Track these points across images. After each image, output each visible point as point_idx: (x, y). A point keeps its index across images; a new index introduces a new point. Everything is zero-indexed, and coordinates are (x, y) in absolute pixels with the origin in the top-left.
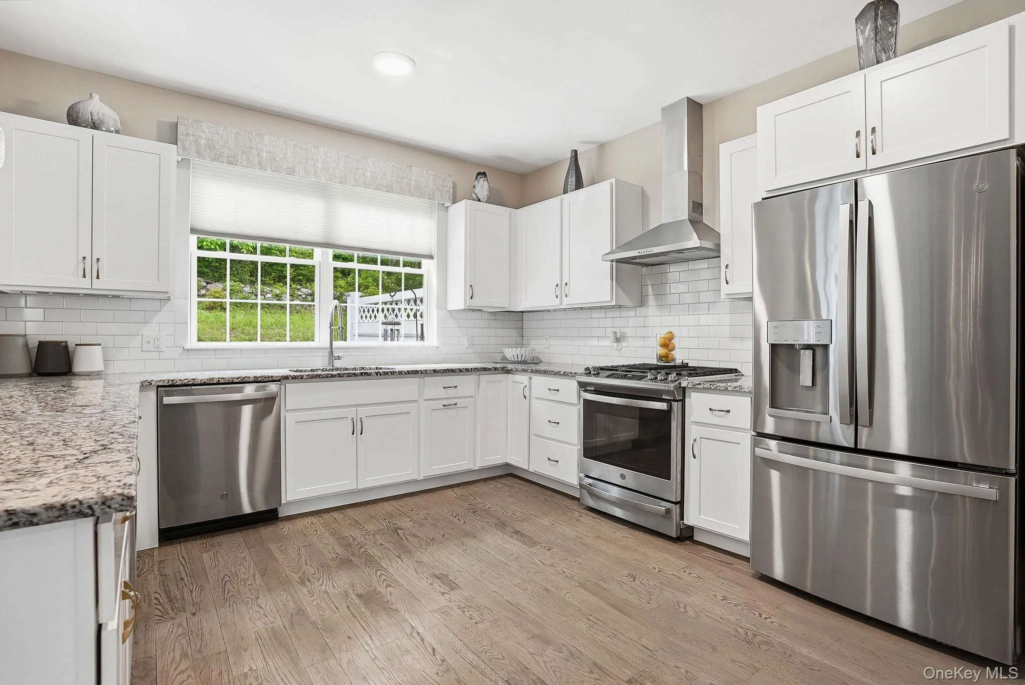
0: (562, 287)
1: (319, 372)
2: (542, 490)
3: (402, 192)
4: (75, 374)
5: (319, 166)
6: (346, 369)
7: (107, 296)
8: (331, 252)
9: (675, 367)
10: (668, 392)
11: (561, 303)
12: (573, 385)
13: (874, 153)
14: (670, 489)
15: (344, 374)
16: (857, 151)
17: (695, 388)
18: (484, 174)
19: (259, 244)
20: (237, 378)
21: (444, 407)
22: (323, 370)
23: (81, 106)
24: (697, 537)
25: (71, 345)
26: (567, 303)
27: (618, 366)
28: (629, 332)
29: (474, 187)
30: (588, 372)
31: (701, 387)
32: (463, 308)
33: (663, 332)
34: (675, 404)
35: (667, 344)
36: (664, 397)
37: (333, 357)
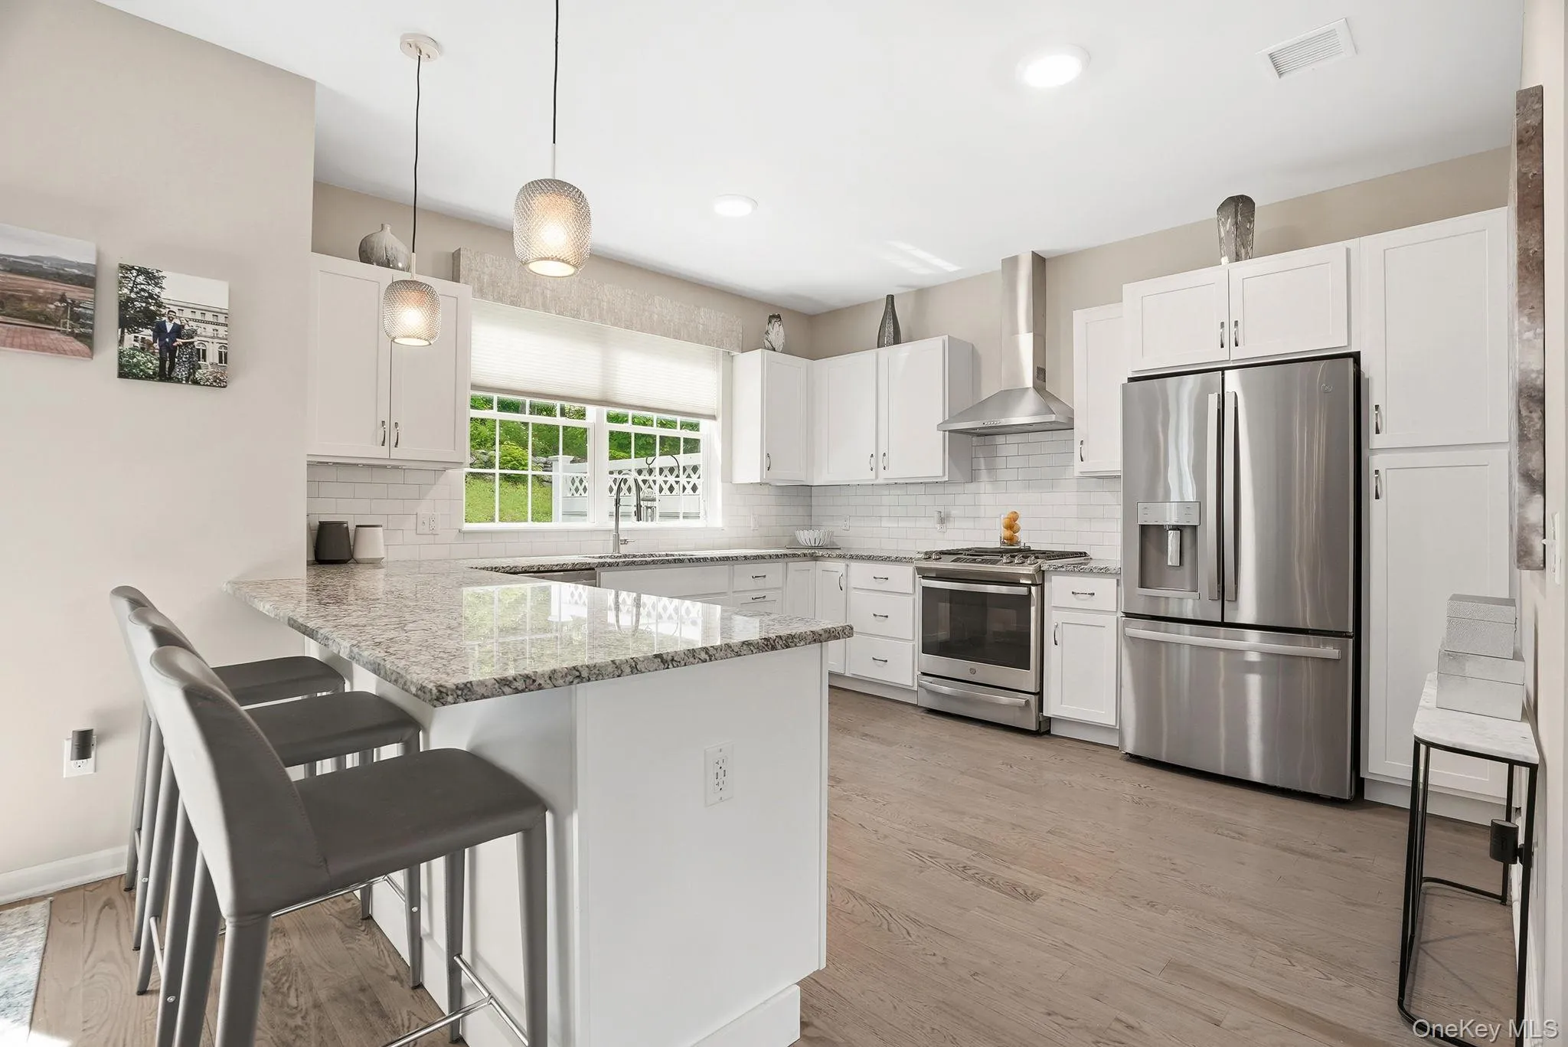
0: (878, 458)
1: (609, 560)
2: (864, 697)
3: (689, 339)
4: (357, 562)
5: (605, 308)
6: (635, 556)
7: (385, 467)
8: (605, 410)
9: (1020, 550)
10: (1027, 576)
11: (877, 477)
12: (908, 570)
13: (1237, 345)
14: (1026, 679)
15: (658, 561)
16: (1222, 341)
17: (1056, 570)
18: (779, 317)
19: (528, 401)
20: (557, 565)
21: (753, 601)
22: (611, 557)
23: (374, 239)
24: (1056, 730)
25: (352, 527)
26: (884, 477)
27: (963, 550)
28: (954, 512)
29: (767, 333)
30: (928, 556)
31: (1064, 569)
32: (759, 481)
33: (1005, 514)
34: (1033, 589)
35: (1011, 525)
36: (1023, 581)
37: (619, 541)
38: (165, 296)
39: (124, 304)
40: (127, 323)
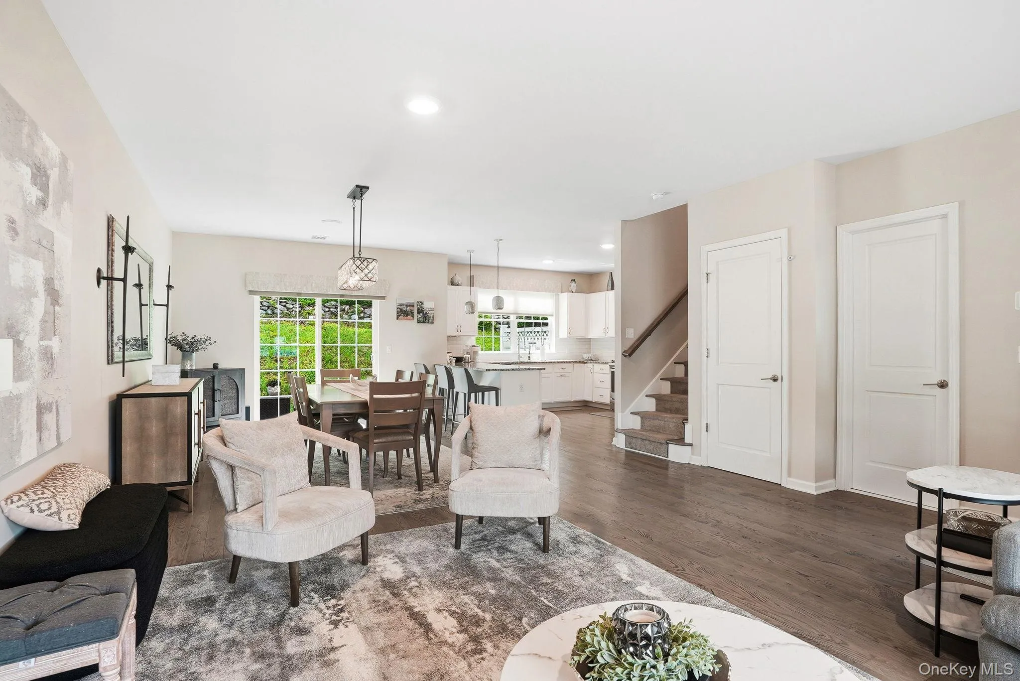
0: (606, 329)
8: (516, 315)
11: (606, 335)
18: (574, 280)
19: (492, 315)
21: (561, 376)
29: (570, 286)
32: (566, 338)
37: (519, 357)
38: (424, 306)
39: (418, 309)
40: (418, 313)
